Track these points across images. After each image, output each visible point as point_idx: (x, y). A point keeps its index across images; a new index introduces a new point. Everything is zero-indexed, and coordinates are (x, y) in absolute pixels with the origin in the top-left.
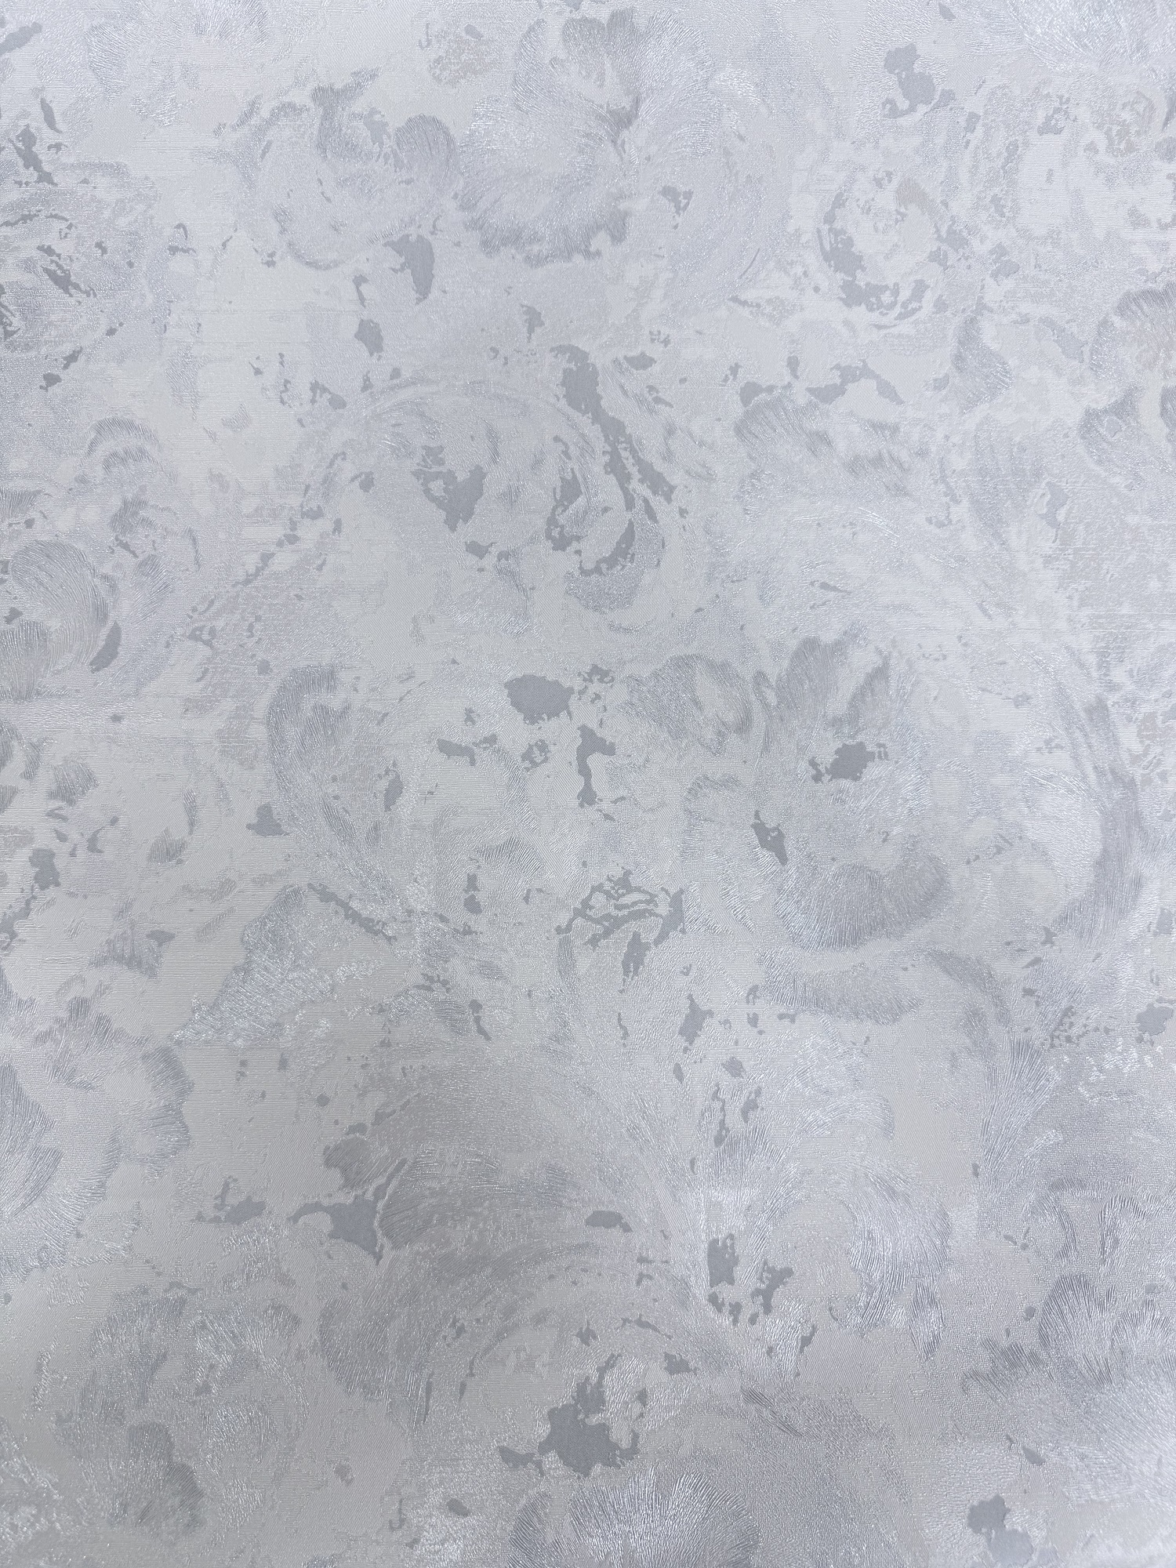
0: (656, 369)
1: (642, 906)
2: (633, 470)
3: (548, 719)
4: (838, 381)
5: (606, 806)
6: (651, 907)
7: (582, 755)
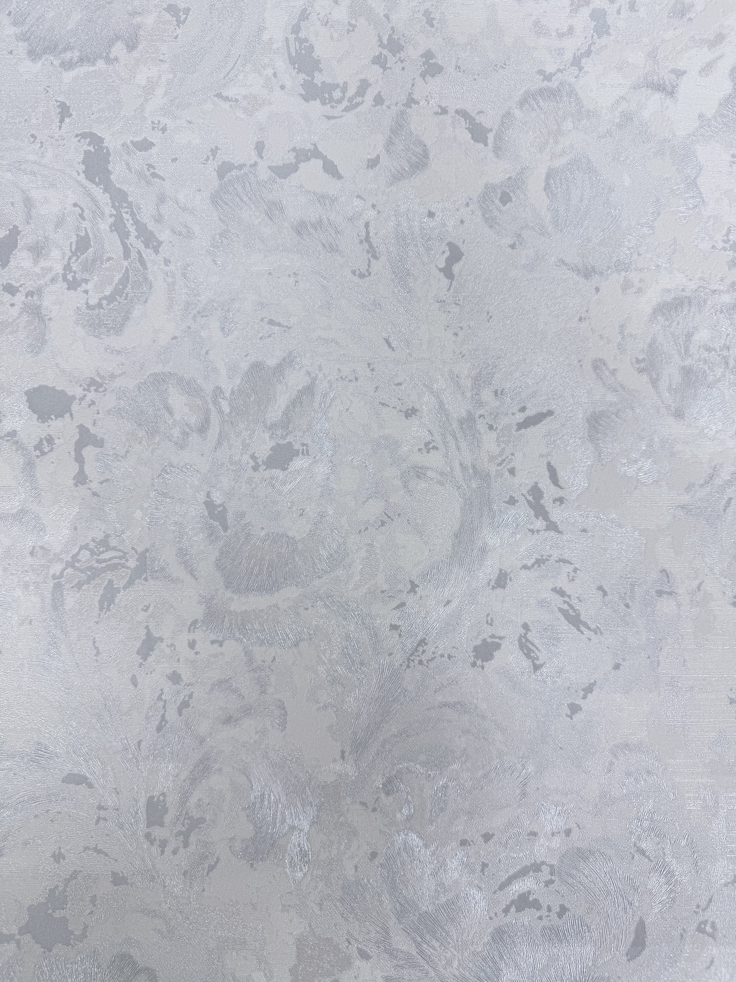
0: (154, 151)
1: (116, 561)
2: (132, 229)
3: (56, 419)
4: (294, 161)
5: (94, 486)
6: (123, 561)
7: (79, 446)
